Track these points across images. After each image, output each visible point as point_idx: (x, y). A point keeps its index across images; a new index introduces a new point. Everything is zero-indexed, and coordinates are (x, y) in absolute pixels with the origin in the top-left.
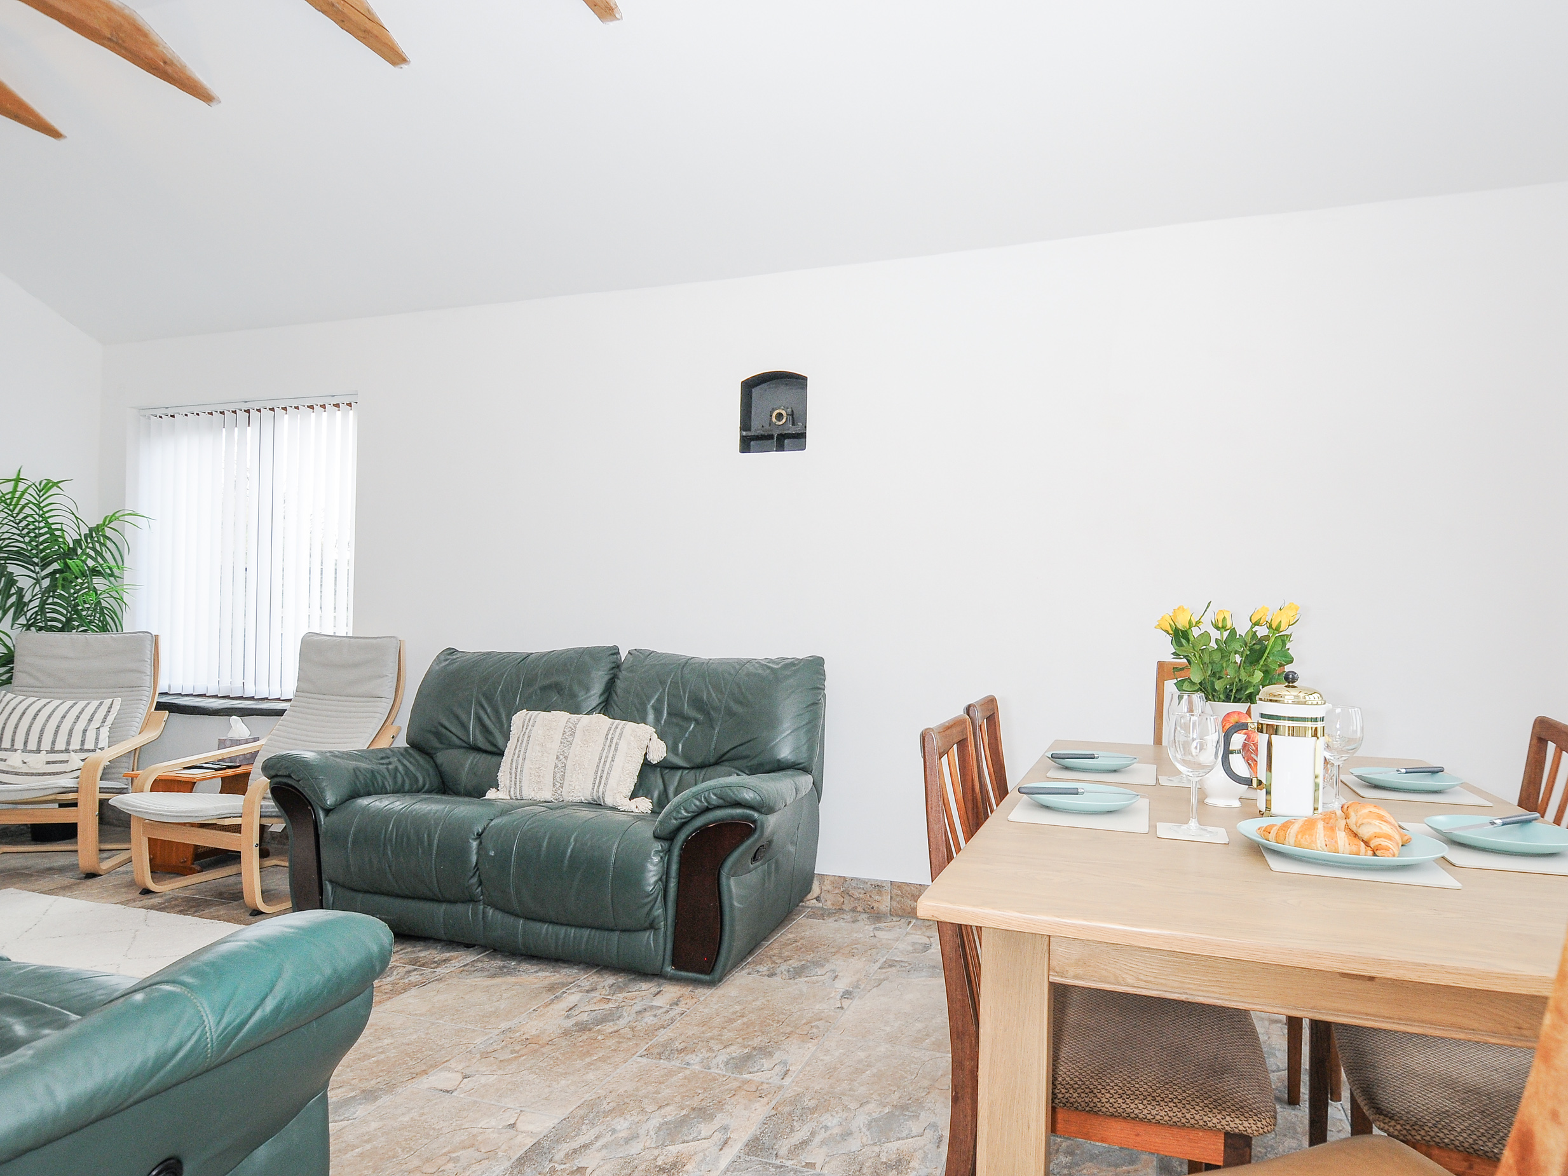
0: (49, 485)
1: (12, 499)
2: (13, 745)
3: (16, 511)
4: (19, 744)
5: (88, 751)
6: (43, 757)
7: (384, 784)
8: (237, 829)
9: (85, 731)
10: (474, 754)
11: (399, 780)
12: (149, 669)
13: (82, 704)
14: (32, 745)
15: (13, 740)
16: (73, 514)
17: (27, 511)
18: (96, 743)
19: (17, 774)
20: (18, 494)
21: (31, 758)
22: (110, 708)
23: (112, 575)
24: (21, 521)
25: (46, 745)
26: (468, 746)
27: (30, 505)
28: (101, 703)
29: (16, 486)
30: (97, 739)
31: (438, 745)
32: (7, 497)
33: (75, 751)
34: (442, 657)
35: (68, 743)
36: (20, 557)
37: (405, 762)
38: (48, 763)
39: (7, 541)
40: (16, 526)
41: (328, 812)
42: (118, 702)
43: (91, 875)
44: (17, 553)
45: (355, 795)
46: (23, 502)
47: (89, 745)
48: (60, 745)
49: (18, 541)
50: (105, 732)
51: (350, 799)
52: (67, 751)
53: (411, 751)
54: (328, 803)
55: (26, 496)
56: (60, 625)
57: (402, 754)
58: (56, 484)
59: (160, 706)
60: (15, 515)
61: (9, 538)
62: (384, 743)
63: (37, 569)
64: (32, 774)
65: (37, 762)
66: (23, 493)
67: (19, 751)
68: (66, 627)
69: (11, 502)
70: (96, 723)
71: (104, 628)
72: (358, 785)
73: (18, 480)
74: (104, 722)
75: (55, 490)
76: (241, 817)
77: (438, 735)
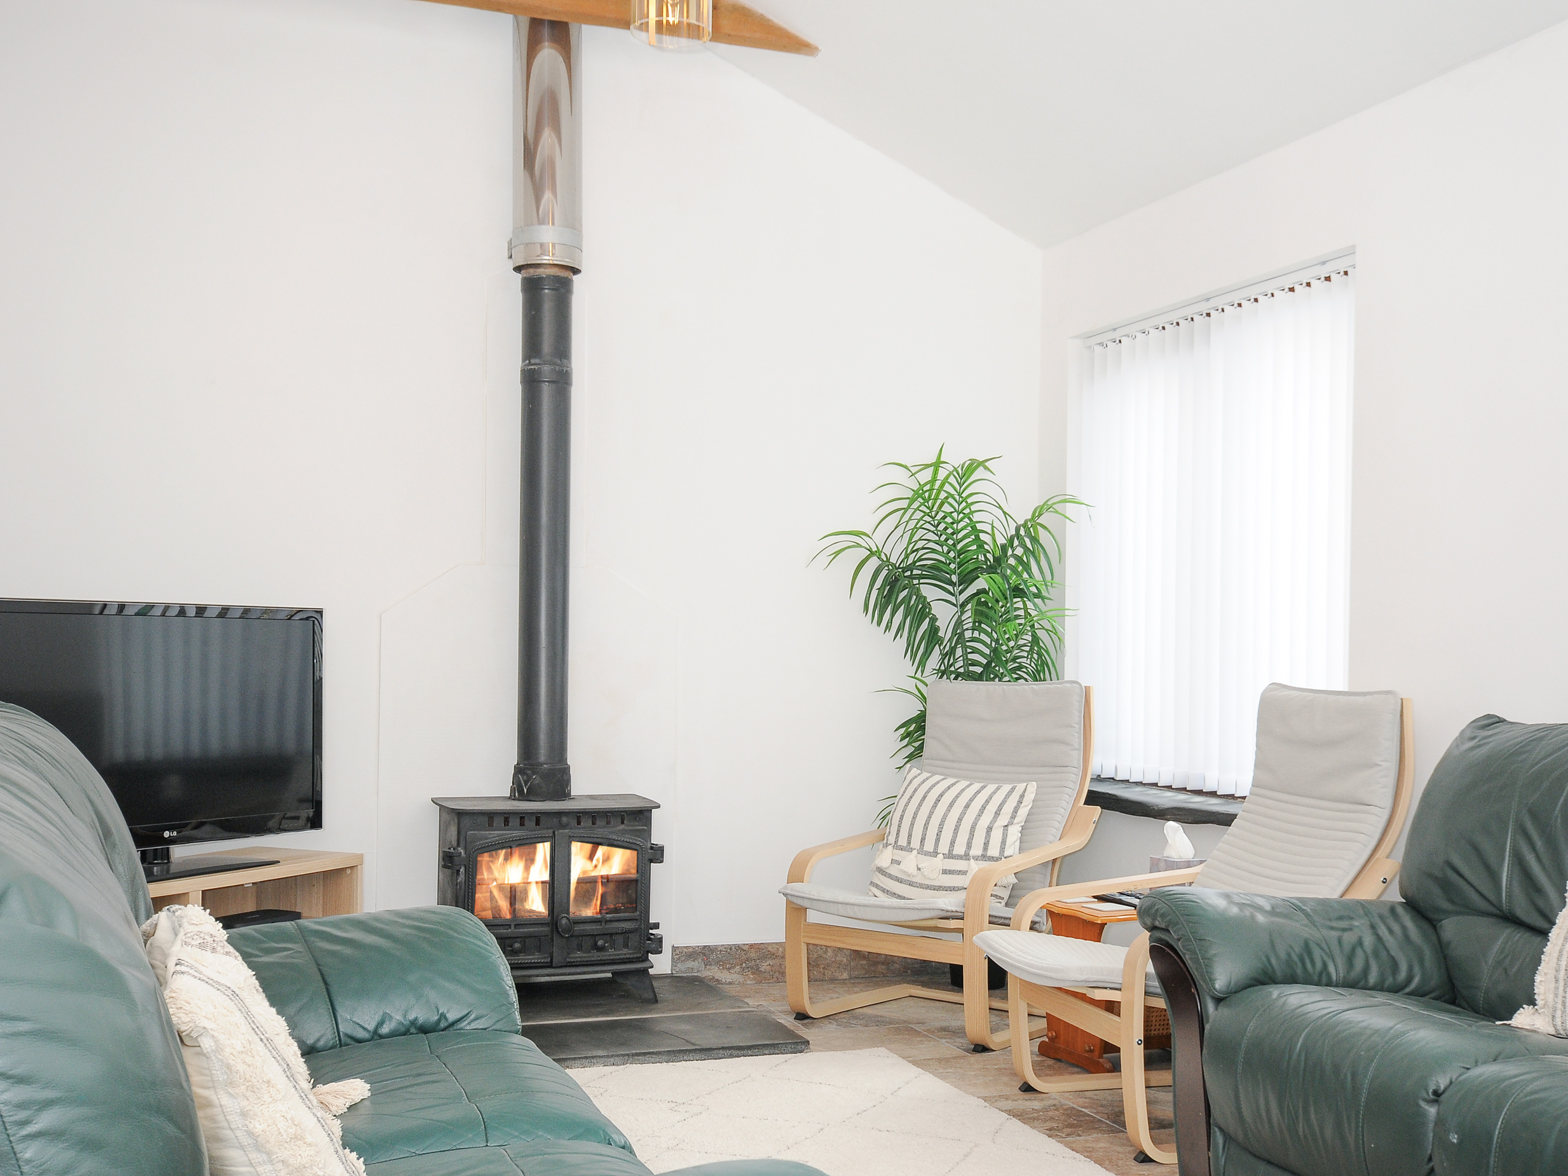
0: (973, 466)
1: (931, 490)
2: (909, 843)
3: (935, 509)
4: (915, 843)
5: (992, 859)
6: (939, 862)
7: (1325, 965)
8: (1112, 1007)
9: (990, 829)
10: (1508, 931)
11: (1359, 964)
12: (1077, 740)
13: (991, 788)
14: (929, 846)
15: (910, 836)
16: (1000, 507)
17: (947, 508)
18: (1002, 849)
19: (911, 884)
20: (938, 484)
21: (927, 863)
22: (1022, 796)
23: (1038, 595)
24: (939, 524)
25: (944, 848)
26: (1495, 911)
27: (951, 500)
28: (1013, 789)
29: (935, 473)
30: (1004, 842)
31: (1445, 905)
32: (925, 489)
33: (976, 858)
34: (1469, 734)
35: (969, 846)
36: (936, 573)
37: (1383, 931)
38: (945, 872)
39: (921, 552)
40: (933, 529)
41: (1218, 1001)
42: (1032, 788)
43: (981, 1048)
44: (932, 567)
45: (1264, 978)
46: (943, 495)
47: (994, 851)
48: (959, 849)
49: (933, 551)
50: (1014, 832)
51: (1253, 986)
52: (966, 857)
53: (1400, 910)
54: (1217, 986)
55: (947, 487)
56: (979, 670)
57: (1381, 917)
58: (982, 463)
59: (1093, 798)
60: (933, 513)
61: (923, 548)
62: (1368, 891)
63: (957, 589)
64: (928, 887)
65: (932, 869)
66: (942, 485)
67: (915, 852)
68: (988, 673)
69: (930, 496)
70: (1003, 820)
71: (1036, 677)
72: (1273, 961)
73: (937, 465)
74: (1013, 817)
75: (980, 473)
76: (1120, 990)
77: (1445, 885)
